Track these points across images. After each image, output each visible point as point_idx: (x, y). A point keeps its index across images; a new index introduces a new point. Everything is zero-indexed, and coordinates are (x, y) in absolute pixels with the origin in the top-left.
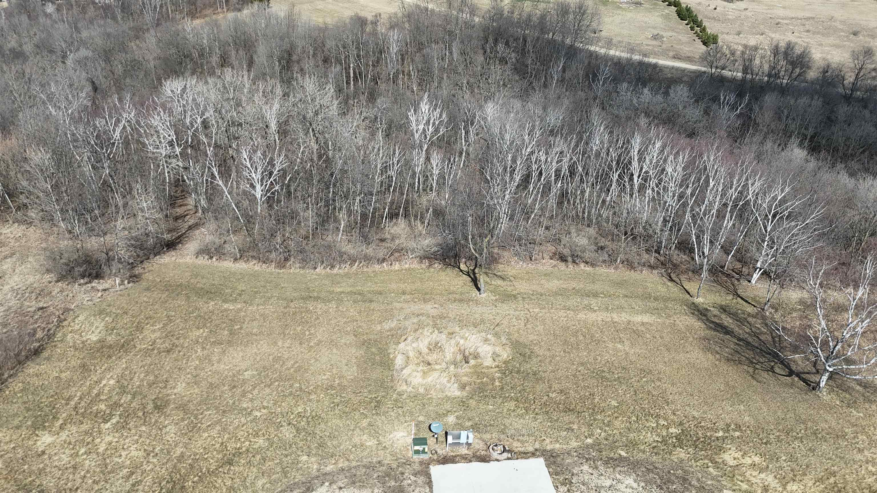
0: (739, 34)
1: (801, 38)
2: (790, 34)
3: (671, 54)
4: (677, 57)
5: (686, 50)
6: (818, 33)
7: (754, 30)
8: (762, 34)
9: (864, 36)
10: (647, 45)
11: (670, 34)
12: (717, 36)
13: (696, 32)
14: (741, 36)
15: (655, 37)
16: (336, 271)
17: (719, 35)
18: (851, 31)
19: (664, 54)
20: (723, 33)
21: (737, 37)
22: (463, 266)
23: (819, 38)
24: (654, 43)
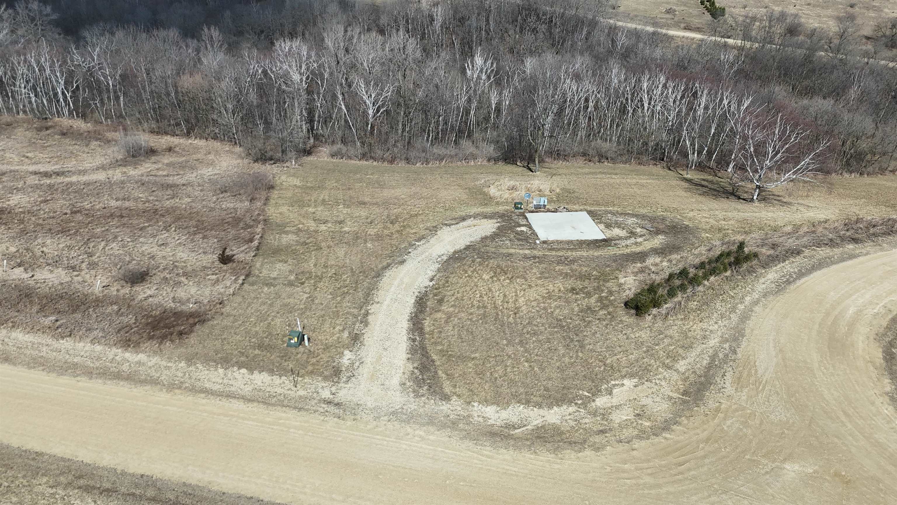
0: (745, 7)
1: (801, 10)
2: (792, 7)
3: (682, 25)
4: (688, 28)
5: (696, 22)
6: (818, 6)
7: (759, 4)
8: (766, 7)
9: (860, 8)
10: (661, 18)
11: (682, 8)
12: (724, 9)
13: (706, 6)
14: (746, 9)
15: (668, 11)
16: (430, 165)
17: (726, 9)
18: (848, 4)
19: (676, 25)
20: (730, 7)
21: (742, 10)
22: (518, 164)
23: (818, 10)
24: (668, 16)
